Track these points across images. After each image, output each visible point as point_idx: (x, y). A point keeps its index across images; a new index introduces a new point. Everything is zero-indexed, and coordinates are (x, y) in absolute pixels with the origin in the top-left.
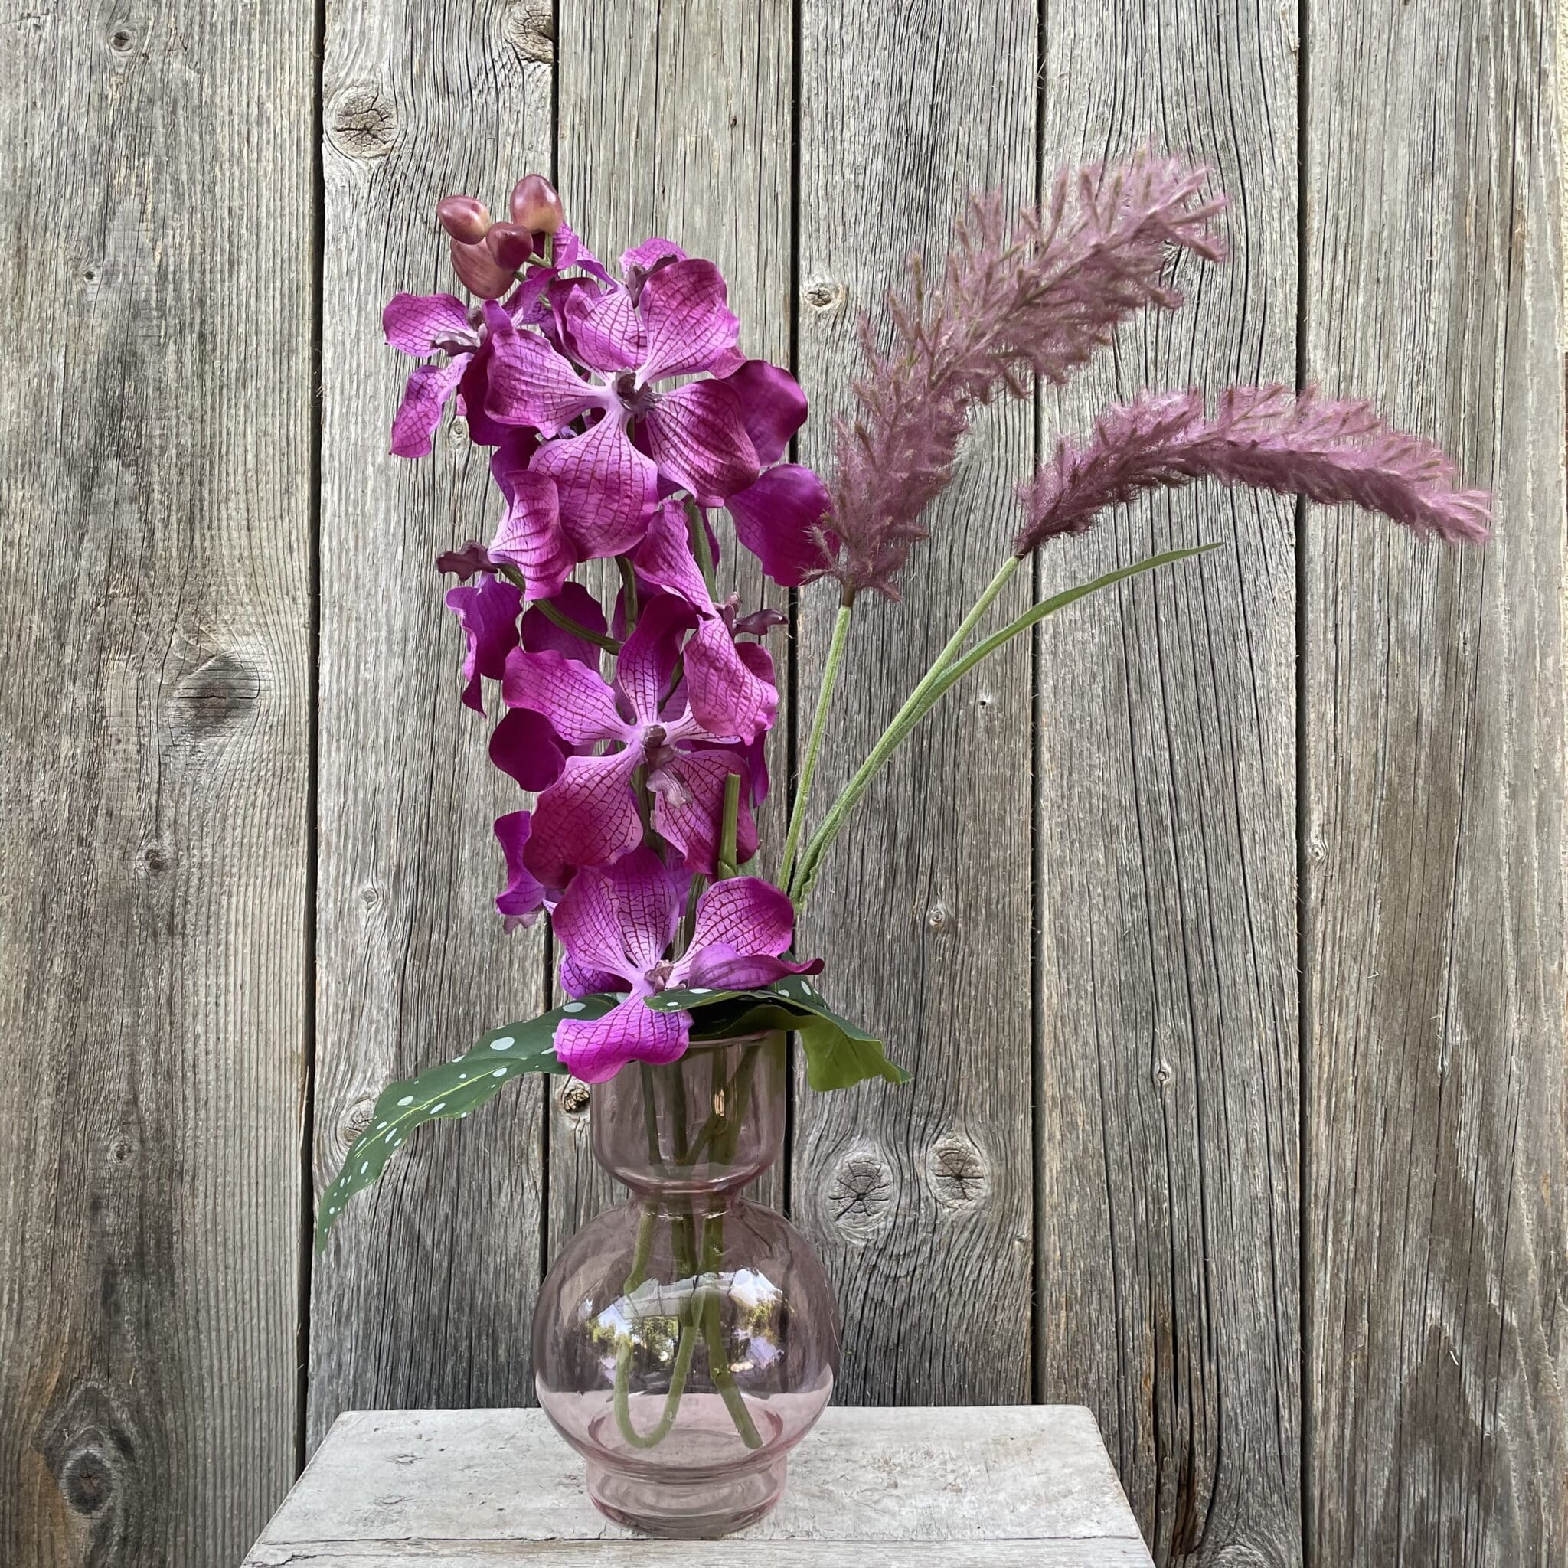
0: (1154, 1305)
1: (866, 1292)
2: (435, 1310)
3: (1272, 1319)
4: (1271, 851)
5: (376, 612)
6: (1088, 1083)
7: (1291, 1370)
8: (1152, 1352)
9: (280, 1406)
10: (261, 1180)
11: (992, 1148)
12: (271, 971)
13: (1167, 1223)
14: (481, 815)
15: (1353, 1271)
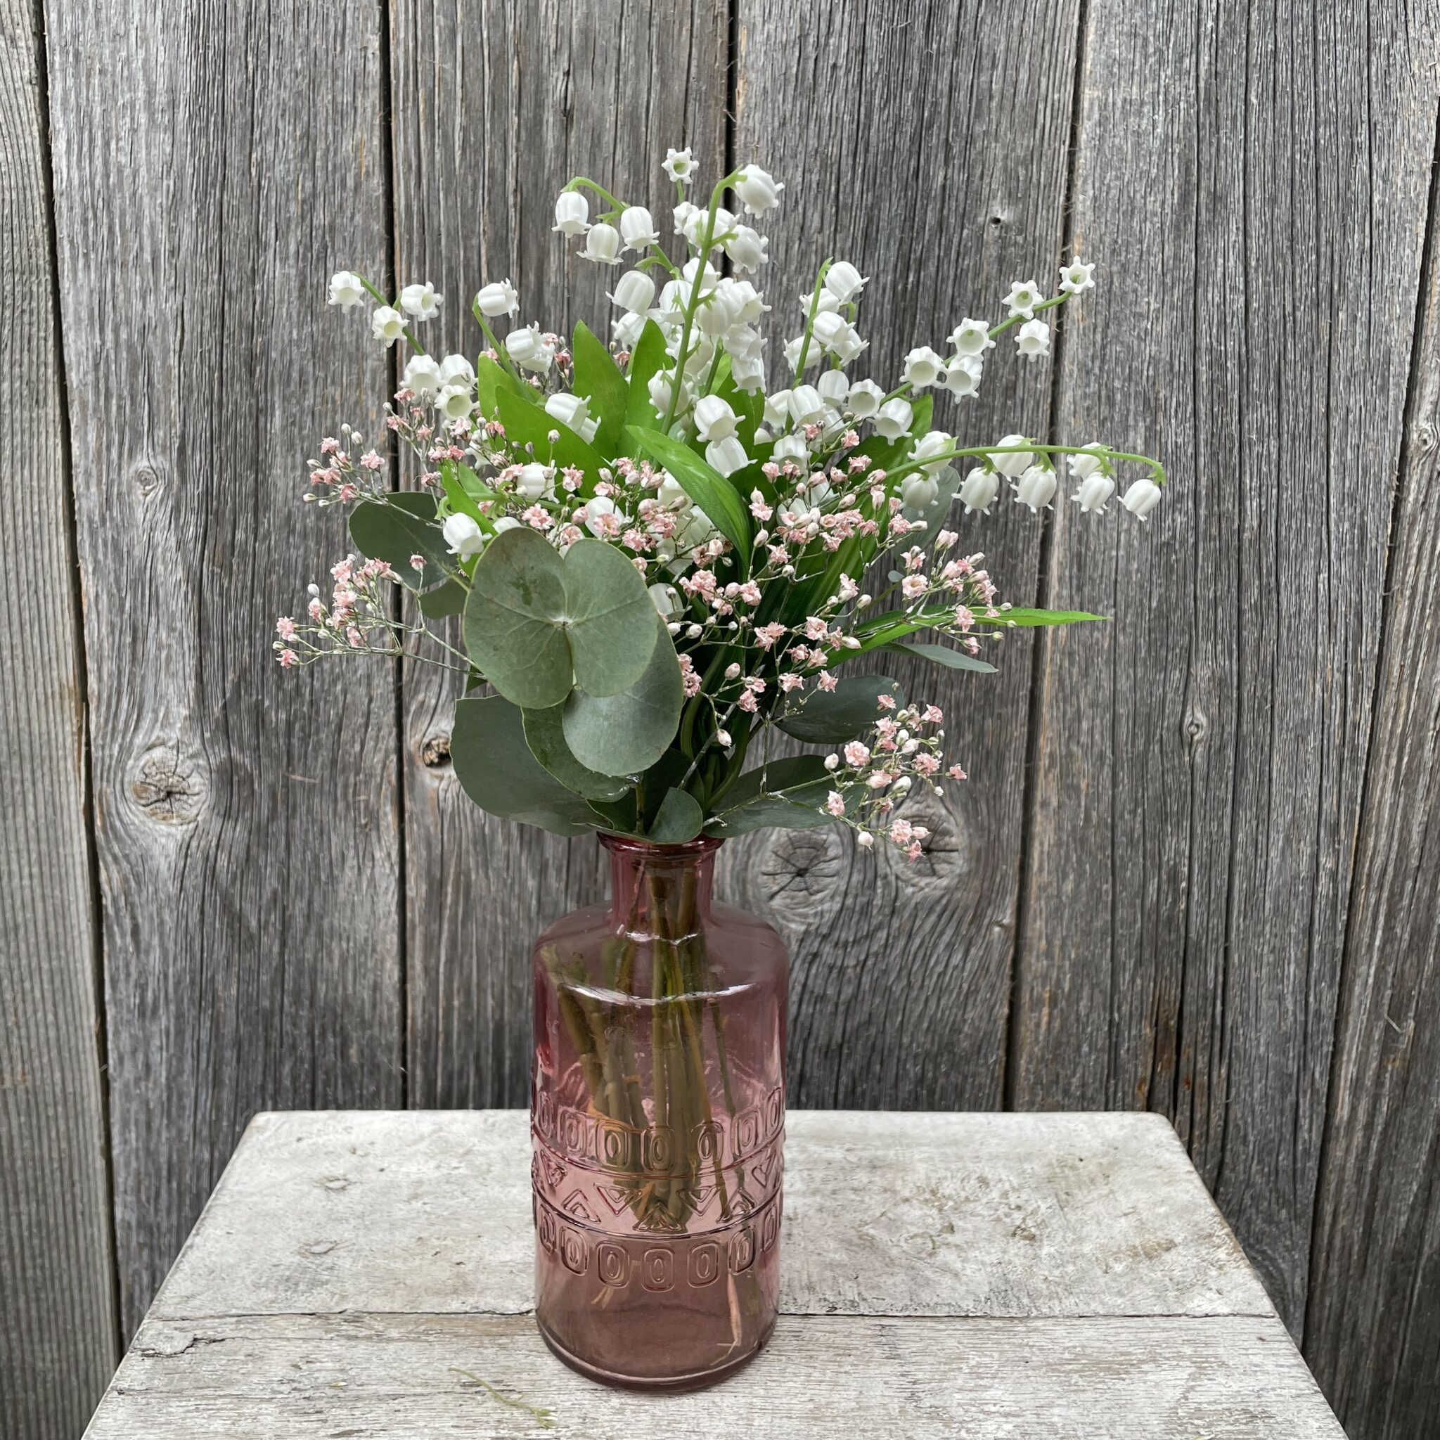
0: (1159, 1001)
1: (804, 986)
2: (266, 1003)
3: (1301, 1018)
4: (1366, 436)
5: (128, 61)
6: (1097, 737)
7: (1317, 1075)
8: (1151, 1054)
9: (80, 1114)
10: (33, 846)
11: (971, 814)
12: (23, 577)
13: (1183, 907)
14: (296, 367)
15: (1404, 963)
